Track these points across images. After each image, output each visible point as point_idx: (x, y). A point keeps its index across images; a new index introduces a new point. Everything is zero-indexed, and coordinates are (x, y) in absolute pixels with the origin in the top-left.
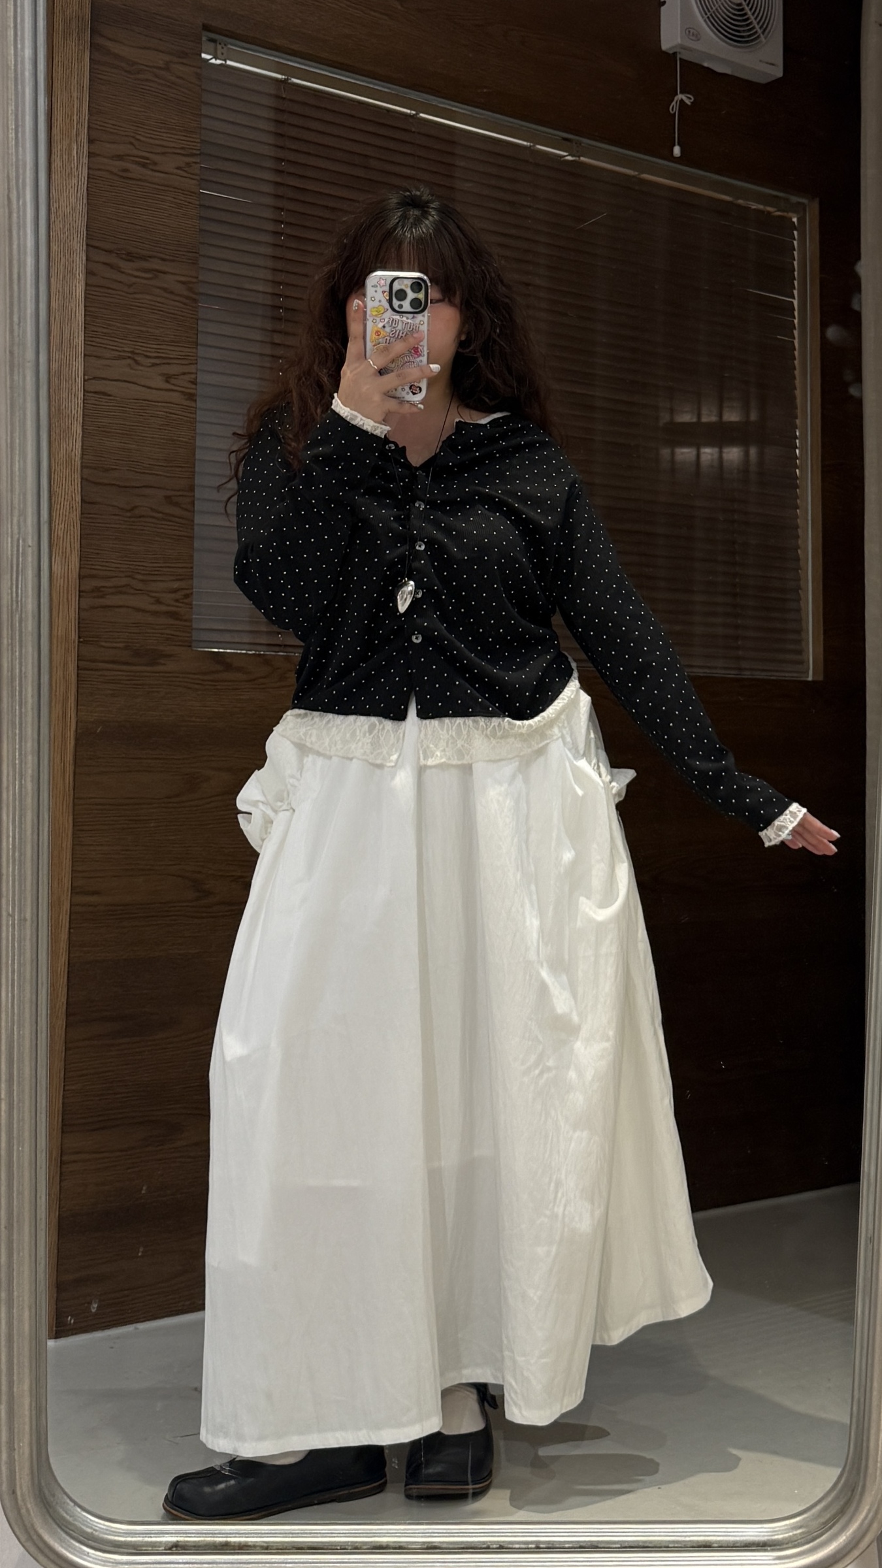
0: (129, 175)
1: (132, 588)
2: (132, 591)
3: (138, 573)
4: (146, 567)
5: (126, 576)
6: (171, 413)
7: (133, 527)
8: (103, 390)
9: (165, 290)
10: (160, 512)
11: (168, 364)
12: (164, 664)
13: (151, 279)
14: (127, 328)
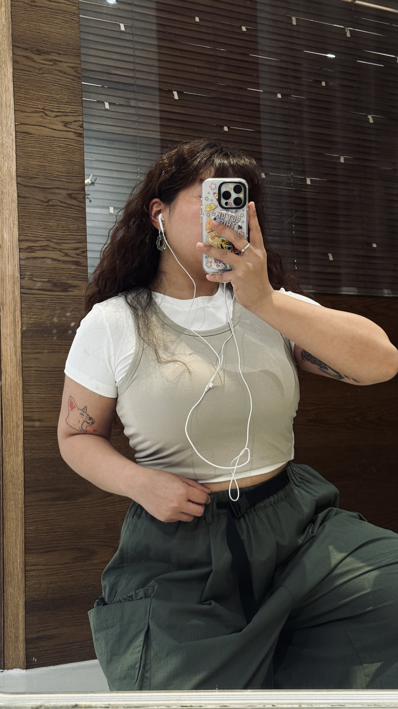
0: (36, 4)
1: (51, 247)
2: (50, 249)
3: (54, 238)
4: (58, 235)
5: (47, 240)
6: (68, 145)
7: (49, 212)
8: (27, 131)
9: (61, 71)
10: (65, 203)
11: (65, 115)
12: (72, 291)
13: (52, 65)
14: (39, 95)
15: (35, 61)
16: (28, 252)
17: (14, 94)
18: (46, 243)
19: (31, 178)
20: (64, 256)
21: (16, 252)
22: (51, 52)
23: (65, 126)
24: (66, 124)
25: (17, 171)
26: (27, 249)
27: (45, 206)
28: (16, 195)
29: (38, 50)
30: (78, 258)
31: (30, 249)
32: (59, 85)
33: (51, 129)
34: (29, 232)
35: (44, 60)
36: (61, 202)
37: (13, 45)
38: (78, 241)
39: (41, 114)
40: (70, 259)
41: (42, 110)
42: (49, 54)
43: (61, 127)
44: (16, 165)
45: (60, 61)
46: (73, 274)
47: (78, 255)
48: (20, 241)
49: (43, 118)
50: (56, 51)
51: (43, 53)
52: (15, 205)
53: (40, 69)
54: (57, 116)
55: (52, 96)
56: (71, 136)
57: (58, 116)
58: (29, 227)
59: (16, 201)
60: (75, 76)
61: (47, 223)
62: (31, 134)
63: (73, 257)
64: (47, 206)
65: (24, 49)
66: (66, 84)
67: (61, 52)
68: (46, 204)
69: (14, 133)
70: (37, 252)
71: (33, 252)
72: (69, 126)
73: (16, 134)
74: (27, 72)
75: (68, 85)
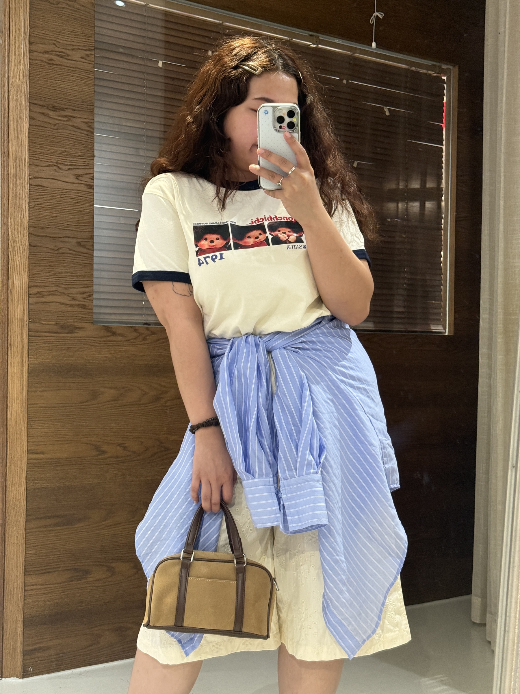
0: (54, 63)
1: (59, 292)
2: (59, 294)
3: (62, 284)
4: (66, 280)
5: (55, 286)
6: (79, 196)
7: (59, 259)
8: (40, 184)
9: (75, 127)
10: (74, 251)
11: (78, 168)
12: (78, 333)
13: (67, 121)
14: (53, 149)
15: (51, 118)
16: (37, 297)
17: (29, 149)
18: (54, 288)
19: (43, 228)
20: (71, 300)
21: (26, 297)
22: (66, 109)
23: (77, 179)
24: (77, 177)
25: (29, 222)
26: (36, 294)
27: (55, 254)
28: (27, 244)
29: (53, 107)
30: (85, 302)
31: (39, 294)
32: (73, 140)
33: (64, 181)
34: (39, 279)
35: (59, 116)
36: (70, 249)
37: (30, 103)
38: (86, 286)
39: (55, 168)
40: (77, 303)
41: (55, 164)
42: (64, 111)
43: (73, 179)
44: (29, 217)
45: (74, 117)
46: (79, 317)
47: (84, 298)
48: (29, 287)
49: (56, 172)
50: (71, 107)
51: (58, 109)
52: (26, 253)
53: (55, 125)
54: (69, 169)
55: (65, 151)
56: (82, 187)
57: (71, 169)
58: (39, 274)
59: (28, 250)
60: (88, 131)
61: (56, 270)
62: (45, 187)
63: (79, 301)
64: (57, 254)
65: (40, 106)
66: (79, 139)
67: (76, 109)
68: (56, 252)
69: (27, 187)
70: (46, 297)
71: (42, 297)
72: (80, 178)
73: (29, 187)
74: (43, 128)
75: (81, 139)
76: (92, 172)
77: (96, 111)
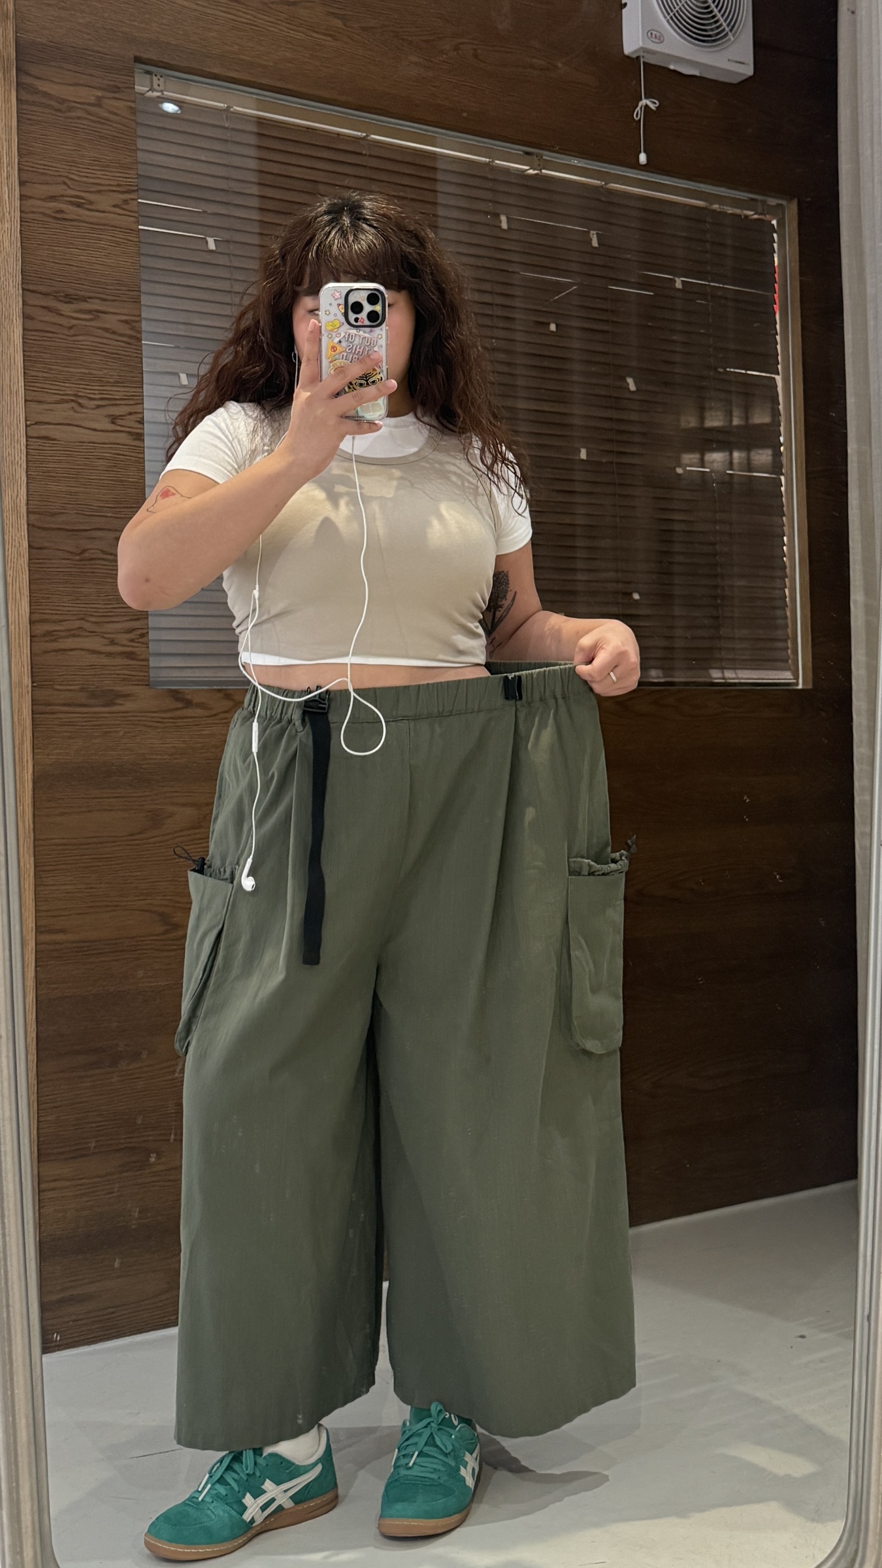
0: (64, 216)
1: (87, 630)
2: (86, 634)
3: (90, 615)
4: (98, 608)
5: (78, 619)
6: (117, 454)
7: (82, 570)
8: (47, 435)
9: (106, 330)
11: (114, 405)
12: (122, 704)
13: (91, 320)
14: (69, 372)
15: (62, 315)
16: (46, 642)
17: (25, 373)
18: (77, 624)
19: (53, 515)
20: (108, 645)
21: (25, 641)
22: (90, 298)
23: (113, 423)
24: (113, 419)
25: (27, 504)
26: (45, 635)
27: (76, 560)
28: (26, 544)
29: (67, 296)
30: (133, 646)
31: (50, 636)
32: (103, 354)
33: (89, 429)
34: (48, 607)
35: (78, 311)
36: (102, 552)
37: (23, 289)
38: (133, 618)
39: (73, 404)
40: (119, 649)
41: (73, 398)
42: (87, 301)
43: (105, 424)
44: (27, 495)
45: (105, 313)
46: (124, 675)
47: (132, 641)
48: (32, 622)
49: (76, 412)
50: (99, 295)
51: (76, 299)
52: (24, 562)
54: (98, 407)
55: (90, 374)
56: (123, 438)
57: (102, 406)
58: (49, 598)
59: (27, 556)
60: (131, 337)
61: (79, 590)
62: (54, 440)
63: (123, 646)
64: (81, 560)
65: (43, 294)
66: (116, 351)
67: (109, 297)
68: (77, 557)
69: (23, 440)
70: (62, 640)
71: (55, 640)
72: (119, 422)
73: (27, 441)
74: (49, 335)
75: (119, 352)
76: (141, 411)
77: (144, 300)
